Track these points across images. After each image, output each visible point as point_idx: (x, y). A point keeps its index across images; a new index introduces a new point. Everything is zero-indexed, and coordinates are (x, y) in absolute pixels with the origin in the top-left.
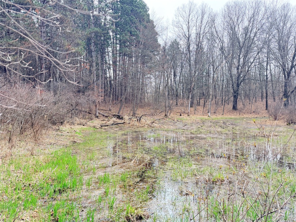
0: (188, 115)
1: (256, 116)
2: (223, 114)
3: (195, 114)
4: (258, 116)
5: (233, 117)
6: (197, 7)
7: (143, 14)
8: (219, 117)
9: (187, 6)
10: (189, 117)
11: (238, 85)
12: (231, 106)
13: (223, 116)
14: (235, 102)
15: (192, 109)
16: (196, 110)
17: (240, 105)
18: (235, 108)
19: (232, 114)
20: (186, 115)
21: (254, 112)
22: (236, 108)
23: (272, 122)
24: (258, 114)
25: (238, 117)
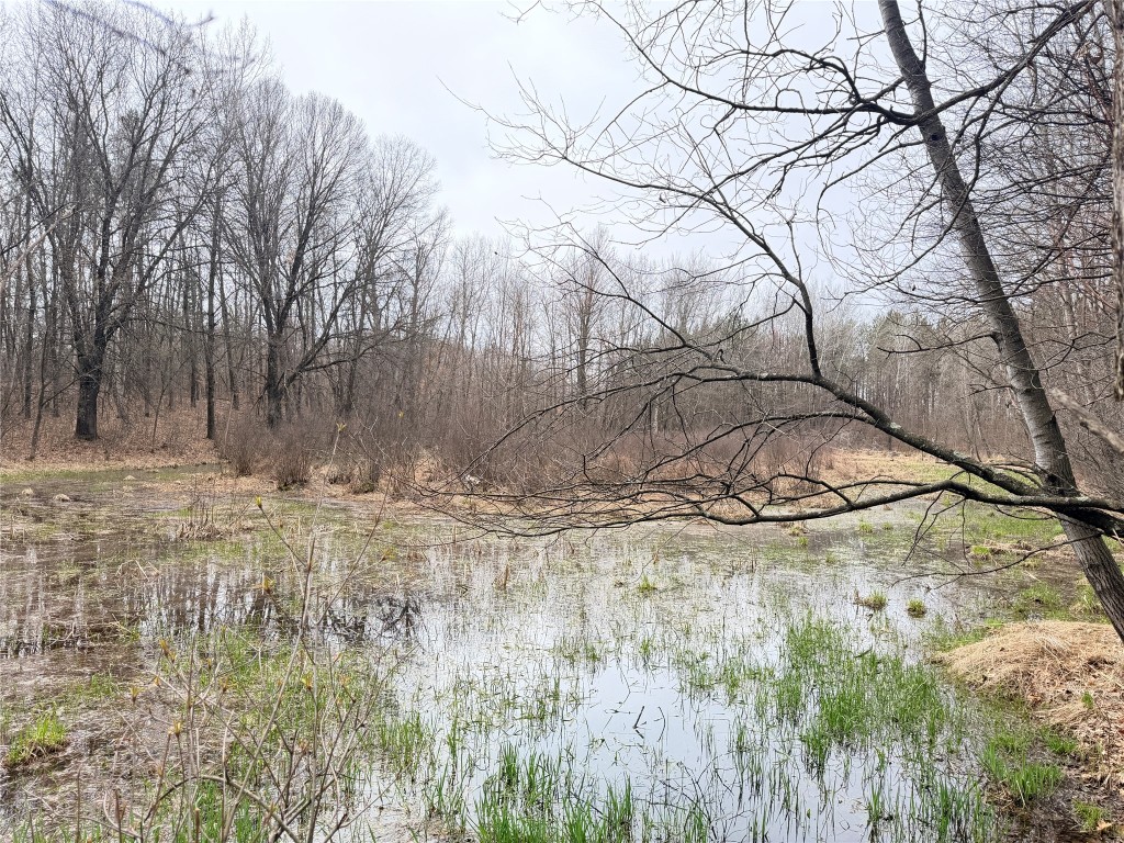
1: (173, 464)
2: (32, 459)
4: (181, 462)
5: (77, 467)
8: (15, 471)
11: (101, 340)
12: (68, 422)
13: (31, 464)
14: (88, 407)
17: (107, 420)
18: (85, 431)
19: (75, 457)
21: (164, 447)
22: (92, 431)
23: (230, 481)
24: (181, 454)
25: (98, 466)
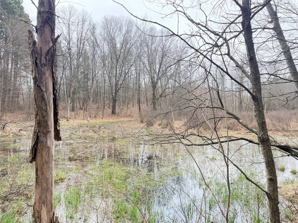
0: (67, 120)
1: (130, 120)
2: (102, 118)
3: (75, 119)
4: (132, 119)
5: (111, 120)
6: (78, 12)
7: (13, 6)
8: (98, 121)
9: (67, 9)
10: (68, 122)
12: (110, 111)
13: (102, 120)
14: (114, 107)
15: (73, 113)
16: (77, 114)
17: (117, 110)
18: (113, 112)
19: (111, 118)
20: (65, 120)
21: (129, 116)
22: (115, 112)
23: (139, 124)
24: (132, 117)
25: (115, 120)
